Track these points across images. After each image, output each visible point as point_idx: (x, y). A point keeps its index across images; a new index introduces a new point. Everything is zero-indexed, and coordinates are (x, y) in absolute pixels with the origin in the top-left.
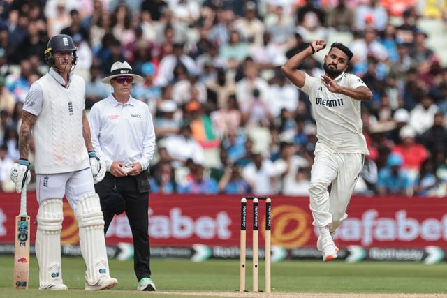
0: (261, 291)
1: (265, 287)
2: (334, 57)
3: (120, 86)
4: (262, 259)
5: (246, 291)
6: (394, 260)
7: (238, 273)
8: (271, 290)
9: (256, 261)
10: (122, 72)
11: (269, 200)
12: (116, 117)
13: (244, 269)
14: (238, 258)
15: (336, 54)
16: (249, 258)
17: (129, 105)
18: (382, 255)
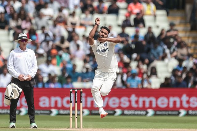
0: (78, 128)
1: (80, 126)
2: (103, 32)
3: (22, 43)
4: (79, 115)
5: (72, 128)
6: (134, 115)
7: (69, 121)
8: (83, 127)
9: (76, 116)
10: (23, 38)
11: (82, 90)
12: (21, 56)
13: (71, 119)
14: (69, 114)
15: (103, 31)
16: (74, 115)
17: (26, 51)
18: (129, 113)
